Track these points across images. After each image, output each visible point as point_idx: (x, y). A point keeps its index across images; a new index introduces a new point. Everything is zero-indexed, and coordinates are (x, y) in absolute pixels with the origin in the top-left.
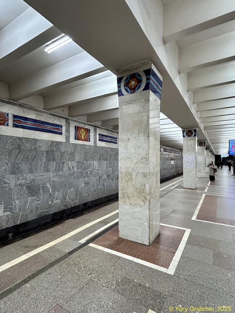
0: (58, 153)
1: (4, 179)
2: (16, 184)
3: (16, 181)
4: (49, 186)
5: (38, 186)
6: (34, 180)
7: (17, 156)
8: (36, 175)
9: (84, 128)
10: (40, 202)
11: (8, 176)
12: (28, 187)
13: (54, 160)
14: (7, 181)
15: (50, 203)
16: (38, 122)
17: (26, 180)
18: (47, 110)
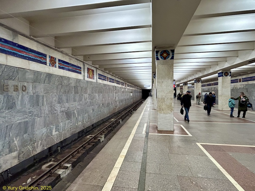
0: (80, 87)
1: (55, 107)
2: (60, 111)
3: (60, 109)
4: (76, 112)
5: (71, 112)
6: (69, 107)
7: (60, 90)
8: (70, 104)
9: (91, 69)
10: (72, 124)
11: (57, 105)
12: (66, 113)
13: (78, 93)
14: (56, 109)
15: (77, 125)
16: (70, 65)
17: (65, 108)
18: (74, 56)
